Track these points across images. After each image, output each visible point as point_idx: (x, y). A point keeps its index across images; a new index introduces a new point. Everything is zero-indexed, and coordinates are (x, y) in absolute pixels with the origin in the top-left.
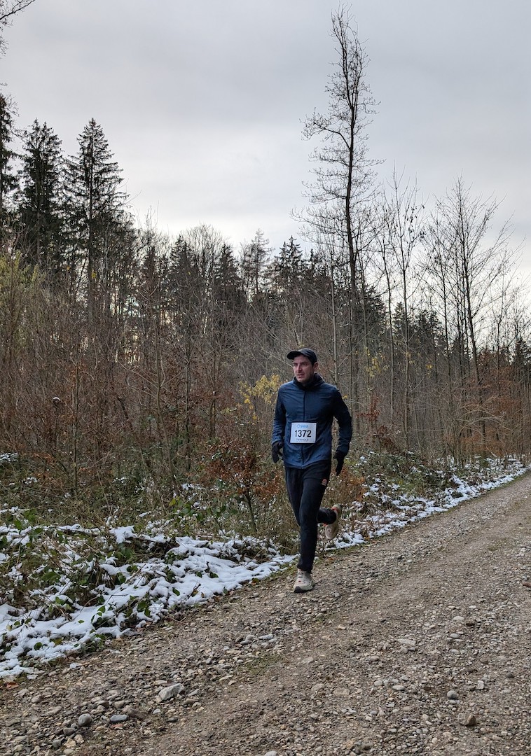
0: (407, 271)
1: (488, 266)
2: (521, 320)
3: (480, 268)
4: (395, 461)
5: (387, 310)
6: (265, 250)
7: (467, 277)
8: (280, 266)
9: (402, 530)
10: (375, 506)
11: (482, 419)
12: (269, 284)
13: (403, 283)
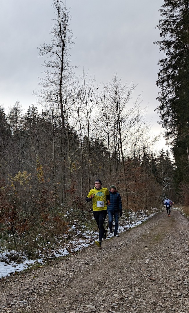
0: (89, 120)
1: (130, 117)
2: (146, 144)
3: (126, 119)
4: (83, 214)
5: (80, 139)
6: (20, 110)
7: (119, 123)
8: (28, 118)
9: (87, 248)
10: (74, 236)
11: (126, 193)
12: (22, 126)
13: (88, 126)
